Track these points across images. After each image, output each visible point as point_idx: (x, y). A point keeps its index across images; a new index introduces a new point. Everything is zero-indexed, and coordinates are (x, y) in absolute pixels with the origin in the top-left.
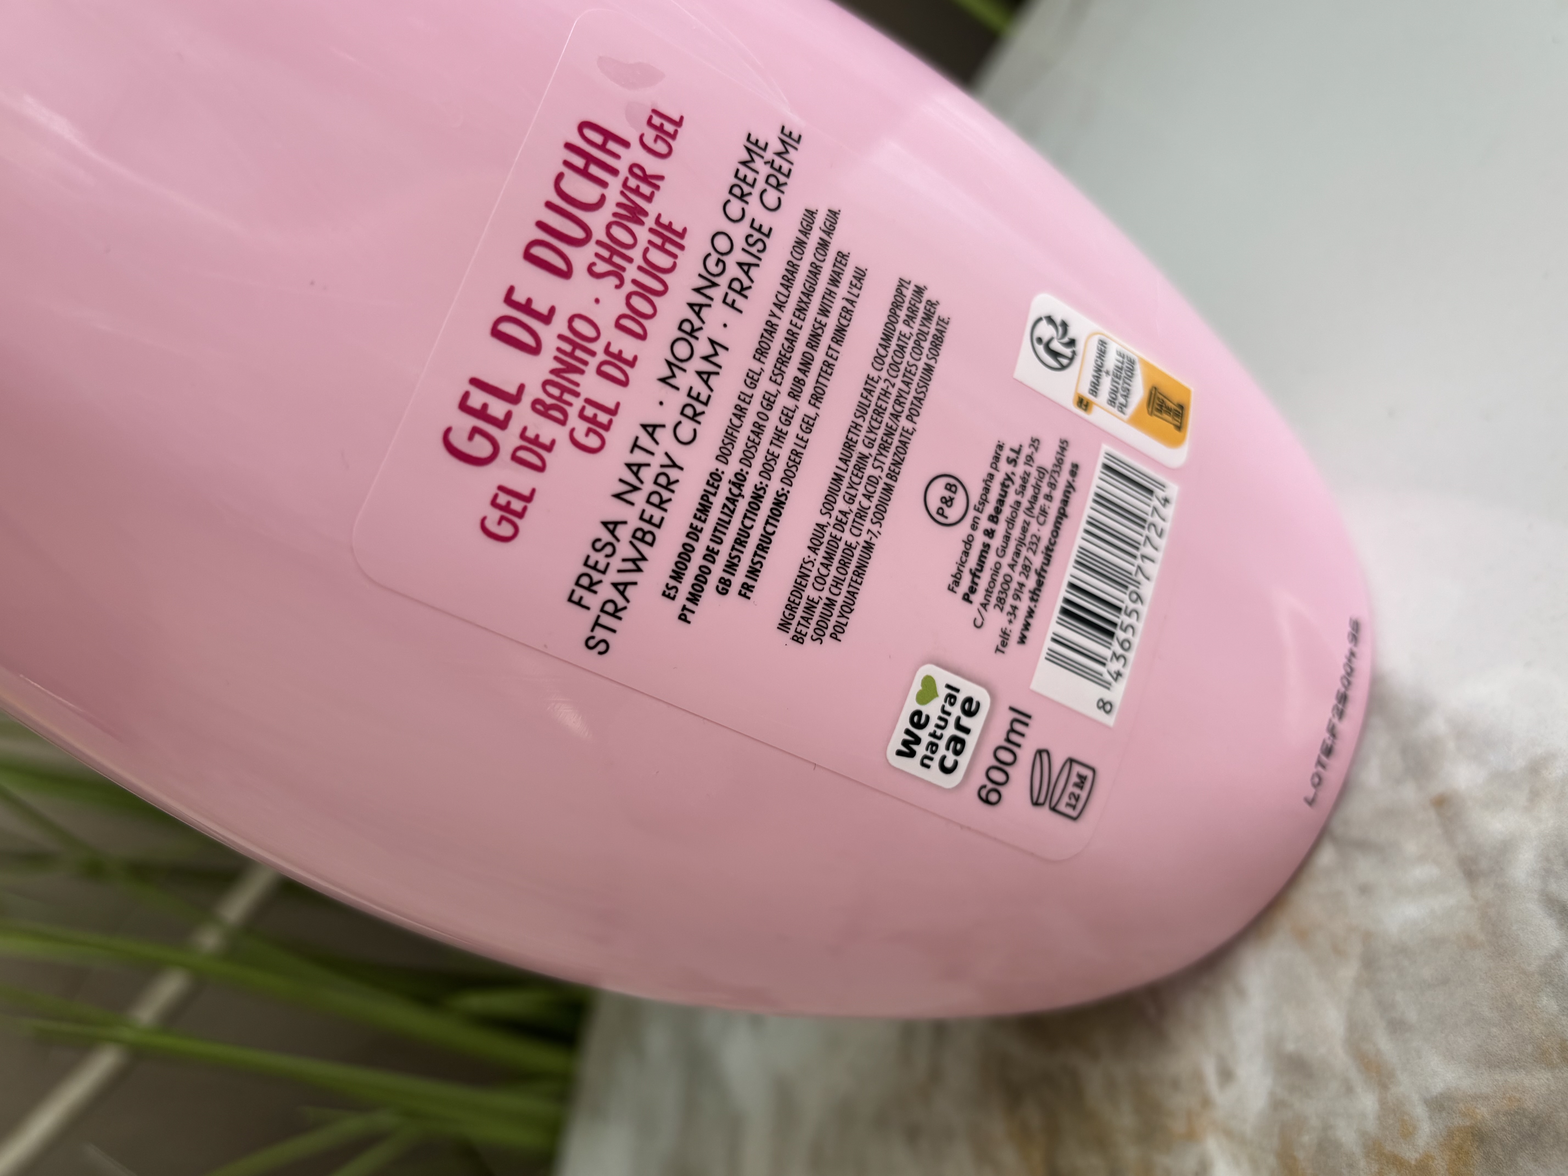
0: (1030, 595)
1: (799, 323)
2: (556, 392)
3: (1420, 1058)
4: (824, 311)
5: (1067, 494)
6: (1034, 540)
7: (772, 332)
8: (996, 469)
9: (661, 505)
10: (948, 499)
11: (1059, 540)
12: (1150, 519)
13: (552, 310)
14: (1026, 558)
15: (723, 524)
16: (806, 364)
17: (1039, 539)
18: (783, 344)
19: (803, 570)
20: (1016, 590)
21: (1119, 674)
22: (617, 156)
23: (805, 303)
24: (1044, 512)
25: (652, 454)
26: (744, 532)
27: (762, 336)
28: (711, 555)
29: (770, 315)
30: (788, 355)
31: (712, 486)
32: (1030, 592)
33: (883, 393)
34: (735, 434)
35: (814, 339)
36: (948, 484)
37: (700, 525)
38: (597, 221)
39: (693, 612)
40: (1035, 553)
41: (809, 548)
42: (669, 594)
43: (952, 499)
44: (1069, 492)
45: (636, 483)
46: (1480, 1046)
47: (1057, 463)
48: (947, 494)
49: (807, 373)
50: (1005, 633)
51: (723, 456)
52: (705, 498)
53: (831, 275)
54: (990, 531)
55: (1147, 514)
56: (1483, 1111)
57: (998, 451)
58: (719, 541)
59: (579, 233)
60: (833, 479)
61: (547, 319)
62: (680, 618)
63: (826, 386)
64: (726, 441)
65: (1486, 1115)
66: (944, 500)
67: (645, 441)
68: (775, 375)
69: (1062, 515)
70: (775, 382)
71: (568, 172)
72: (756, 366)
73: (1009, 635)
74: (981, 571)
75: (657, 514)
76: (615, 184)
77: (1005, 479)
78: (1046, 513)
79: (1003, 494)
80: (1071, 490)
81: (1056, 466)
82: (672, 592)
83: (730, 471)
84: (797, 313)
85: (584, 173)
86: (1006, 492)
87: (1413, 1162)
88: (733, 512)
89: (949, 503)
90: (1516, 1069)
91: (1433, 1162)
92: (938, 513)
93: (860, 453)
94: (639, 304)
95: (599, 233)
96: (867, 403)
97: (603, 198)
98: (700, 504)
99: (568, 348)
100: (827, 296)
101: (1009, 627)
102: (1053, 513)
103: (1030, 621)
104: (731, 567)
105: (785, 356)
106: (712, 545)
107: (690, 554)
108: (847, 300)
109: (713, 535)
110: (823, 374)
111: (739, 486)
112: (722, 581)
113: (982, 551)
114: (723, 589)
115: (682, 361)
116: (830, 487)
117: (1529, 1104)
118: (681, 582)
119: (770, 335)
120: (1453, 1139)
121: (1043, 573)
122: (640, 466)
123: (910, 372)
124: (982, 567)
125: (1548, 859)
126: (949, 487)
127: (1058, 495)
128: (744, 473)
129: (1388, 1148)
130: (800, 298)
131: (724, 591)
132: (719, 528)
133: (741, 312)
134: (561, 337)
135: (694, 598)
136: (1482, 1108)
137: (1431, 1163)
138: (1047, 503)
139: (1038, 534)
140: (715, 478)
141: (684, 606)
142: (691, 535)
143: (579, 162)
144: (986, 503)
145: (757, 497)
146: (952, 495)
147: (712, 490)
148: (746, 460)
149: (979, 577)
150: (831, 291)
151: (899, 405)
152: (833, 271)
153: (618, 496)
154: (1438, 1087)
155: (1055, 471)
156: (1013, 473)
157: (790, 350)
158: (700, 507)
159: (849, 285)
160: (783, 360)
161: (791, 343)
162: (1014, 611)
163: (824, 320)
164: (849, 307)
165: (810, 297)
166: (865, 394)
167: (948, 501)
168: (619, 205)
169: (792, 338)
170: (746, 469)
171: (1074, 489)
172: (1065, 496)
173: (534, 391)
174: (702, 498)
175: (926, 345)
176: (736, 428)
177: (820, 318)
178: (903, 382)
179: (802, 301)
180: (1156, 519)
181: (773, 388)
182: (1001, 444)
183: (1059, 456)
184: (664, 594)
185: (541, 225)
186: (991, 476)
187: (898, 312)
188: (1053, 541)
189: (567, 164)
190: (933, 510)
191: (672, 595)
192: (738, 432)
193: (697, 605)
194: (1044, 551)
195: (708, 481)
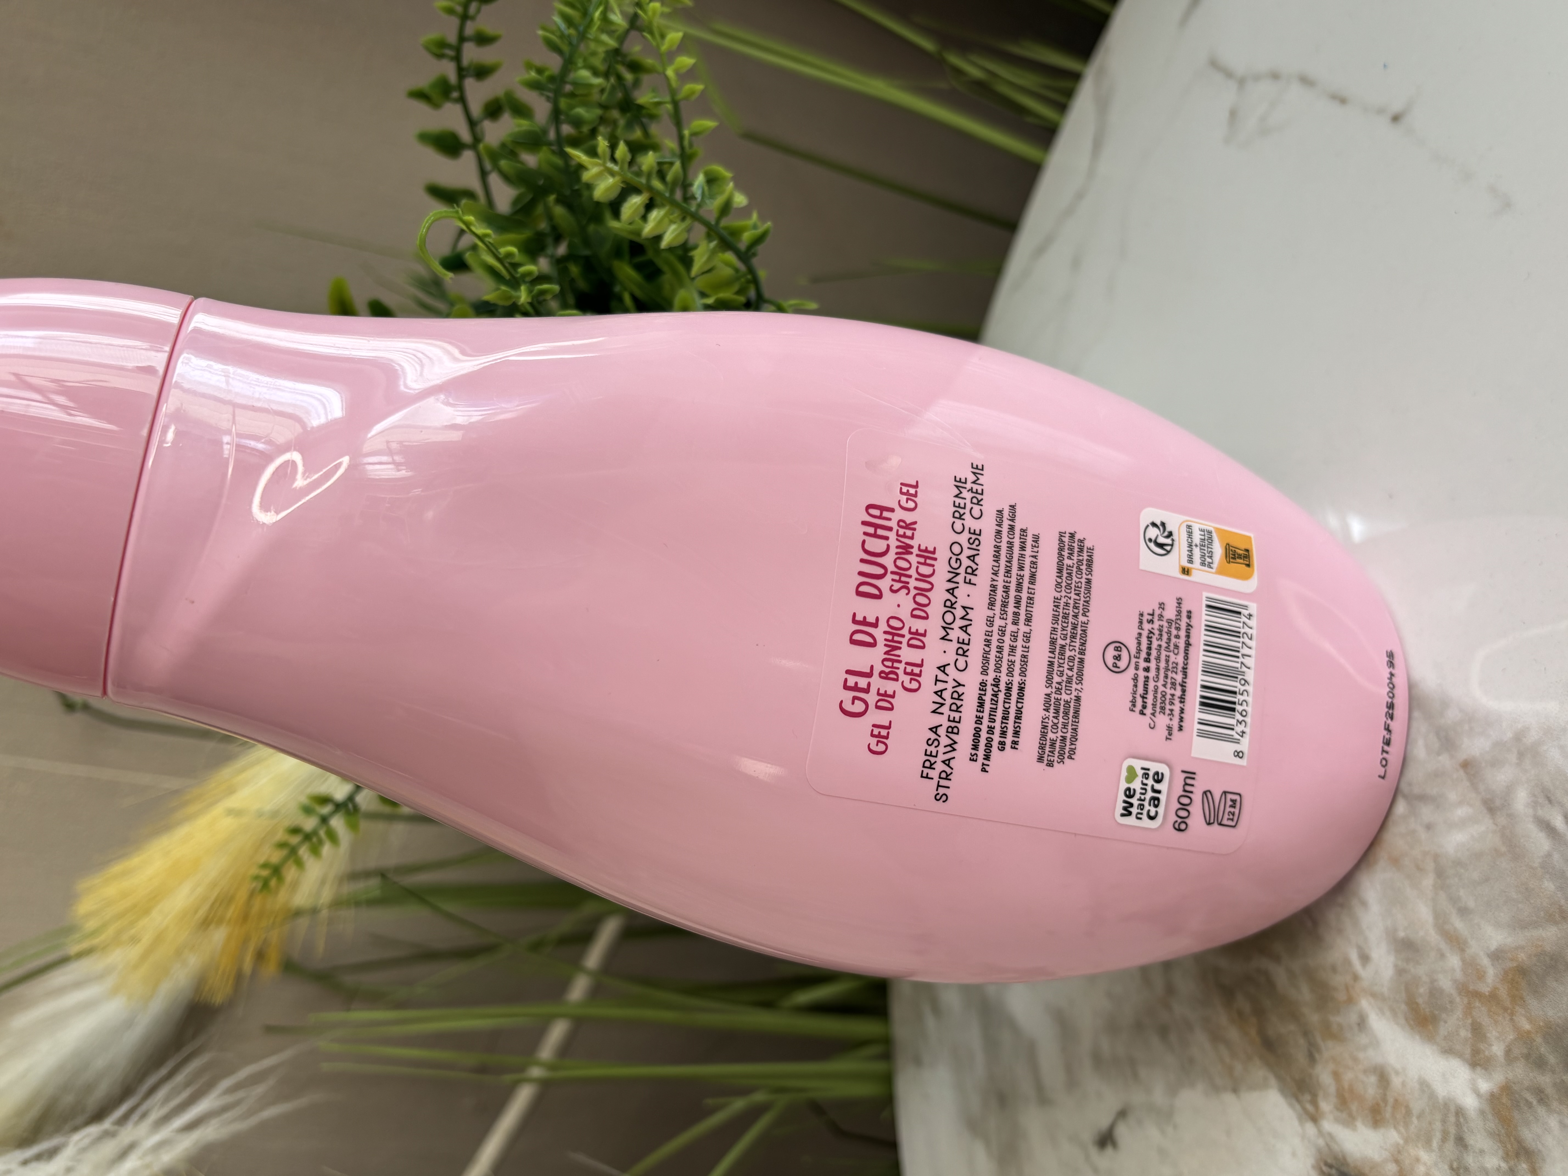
0: (1179, 700)
1: (1009, 579)
2: (889, 664)
3: (1480, 929)
4: (1021, 568)
5: (1188, 631)
6: (1174, 665)
7: (995, 590)
8: (1142, 629)
9: (957, 710)
10: (1117, 656)
11: (1190, 661)
12: (1242, 631)
13: (877, 619)
14: (1172, 678)
15: (993, 710)
16: (1018, 602)
17: (1177, 664)
18: (1002, 596)
19: (1044, 724)
20: (1170, 699)
21: (1243, 732)
22: (889, 519)
23: (1009, 567)
24: (1176, 647)
25: (947, 682)
26: (1006, 711)
27: (990, 594)
28: (991, 730)
29: (991, 581)
30: (1007, 601)
31: (982, 690)
32: (1179, 698)
33: (1065, 604)
34: (988, 656)
35: (1019, 585)
36: (1115, 647)
37: (981, 714)
38: (888, 561)
39: (988, 765)
40: (1176, 673)
41: (1044, 710)
42: (973, 758)
43: (1120, 656)
44: (1189, 629)
45: (941, 701)
46: (1513, 917)
47: (1178, 614)
48: (1116, 653)
49: (1019, 608)
50: (1169, 727)
51: (985, 672)
52: (980, 698)
53: (1020, 545)
54: (1146, 668)
55: (1240, 628)
56: (1522, 956)
57: (1141, 618)
58: (993, 721)
59: (880, 571)
60: (1048, 665)
61: (875, 625)
62: (982, 771)
63: (1032, 612)
64: (984, 662)
65: (1525, 958)
66: (1115, 658)
67: (941, 676)
68: (1002, 615)
69: (1188, 644)
70: (1003, 619)
71: (867, 538)
72: (990, 613)
73: (1171, 728)
74: (1146, 694)
75: (957, 715)
76: (892, 535)
77: (1149, 634)
78: (1178, 647)
79: (1149, 643)
80: (1190, 628)
81: (1178, 615)
82: (975, 757)
83: (990, 679)
84: (1006, 574)
85: (875, 535)
86: (1151, 641)
87: (1487, 994)
88: (997, 702)
89: (1119, 659)
90: (1536, 928)
91: (1498, 991)
92: (1113, 666)
93: (1060, 645)
94: (921, 600)
95: (891, 568)
96: (1057, 613)
97: (888, 546)
98: (978, 703)
99: (890, 637)
100: (1020, 558)
101: (1171, 723)
102: (1182, 645)
103: (1182, 715)
104: (1003, 733)
105: (1005, 602)
106: (990, 724)
107: (979, 733)
108: (1032, 556)
109: (990, 718)
110: (1028, 605)
111: (997, 686)
112: (1000, 743)
113: (1145, 681)
114: (1002, 747)
115: (950, 624)
116: (1048, 670)
117: (1548, 948)
118: (978, 750)
119: (994, 592)
120: (1508, 976)
121: (1184, 684)
122: (941, 691)
123: (1078, 587)
124: (1147, 691)
125: (1534, 796)
126: (1117, 649)
127: (1183, 633)
128: (998, 677)
129: (1471, 988)
130: (1006, 565)
131: (1003, 749)
132: (992, 713)
133: (975, 585)
134: (885, 632)
135: (987, 757)
136: (1522, 954)
137: (1497, 992)
138: (1177, 640)
139: (1176, 661)
140: (983, 684)
141: (983, 763)
142: (978, 722)
143: (871, 530)
144: (1140, 652)
145: (1009, 689)
146: (1119, 653)
147: (983, 693)
148: (998, 669)
149: (1146, 698)
150: (1022, 555)
151: (1076, 609)
152: (1021, 542)
153: (934, 712)
154: (1493, 945)
155: (1178, 619)
156: (1152, 628)
157: (1007, 597)
158: (979, 705)
159: (1031, 547)
160: (1005, 605)
161: (1007, 593)
162: (1172, 712)
163: (1022, 573)
164: (1034, 560)
165: (1011, 562)
166: (1055, 608)
167: (1118, 658)
168: (898, 547)
169: (1006, 589)
170: (998, 674)
171: (1192, 627)
172: (1187, 632)
173: (879, 668)
174: (979, 699)
175: (1084, 567)
176: (987, 653)
177: (1019, 573)
178: (1075, 594)
179: (1008, 566)
180: (1247, 630)
181: (1002, 623)
182: (1141, 612)
183: (1178, 609)
184: (970, 760)
185: (861, 574)
186: (1140, 634)
187: (1063, 553)
188: (1186, 662)
189: (865, 534)
190: (1110, 665)
191: (975, 759)
192: (989, 654)
193: (989, 760)
194: (1182, 670)
195: (980, 688)
